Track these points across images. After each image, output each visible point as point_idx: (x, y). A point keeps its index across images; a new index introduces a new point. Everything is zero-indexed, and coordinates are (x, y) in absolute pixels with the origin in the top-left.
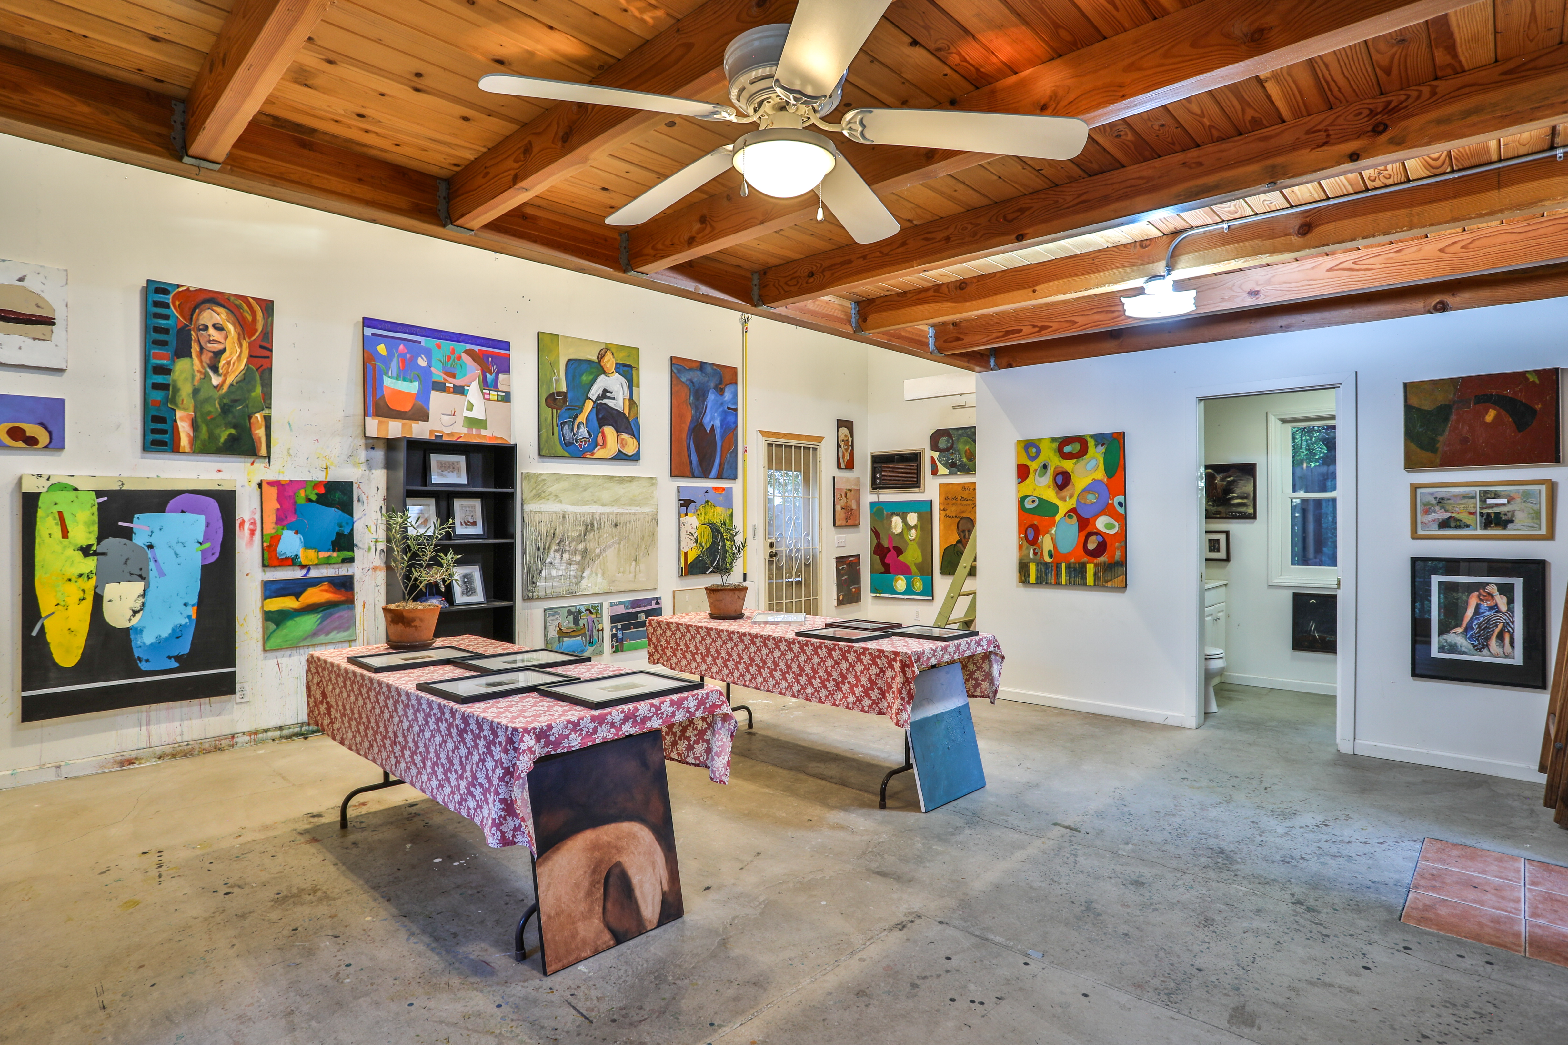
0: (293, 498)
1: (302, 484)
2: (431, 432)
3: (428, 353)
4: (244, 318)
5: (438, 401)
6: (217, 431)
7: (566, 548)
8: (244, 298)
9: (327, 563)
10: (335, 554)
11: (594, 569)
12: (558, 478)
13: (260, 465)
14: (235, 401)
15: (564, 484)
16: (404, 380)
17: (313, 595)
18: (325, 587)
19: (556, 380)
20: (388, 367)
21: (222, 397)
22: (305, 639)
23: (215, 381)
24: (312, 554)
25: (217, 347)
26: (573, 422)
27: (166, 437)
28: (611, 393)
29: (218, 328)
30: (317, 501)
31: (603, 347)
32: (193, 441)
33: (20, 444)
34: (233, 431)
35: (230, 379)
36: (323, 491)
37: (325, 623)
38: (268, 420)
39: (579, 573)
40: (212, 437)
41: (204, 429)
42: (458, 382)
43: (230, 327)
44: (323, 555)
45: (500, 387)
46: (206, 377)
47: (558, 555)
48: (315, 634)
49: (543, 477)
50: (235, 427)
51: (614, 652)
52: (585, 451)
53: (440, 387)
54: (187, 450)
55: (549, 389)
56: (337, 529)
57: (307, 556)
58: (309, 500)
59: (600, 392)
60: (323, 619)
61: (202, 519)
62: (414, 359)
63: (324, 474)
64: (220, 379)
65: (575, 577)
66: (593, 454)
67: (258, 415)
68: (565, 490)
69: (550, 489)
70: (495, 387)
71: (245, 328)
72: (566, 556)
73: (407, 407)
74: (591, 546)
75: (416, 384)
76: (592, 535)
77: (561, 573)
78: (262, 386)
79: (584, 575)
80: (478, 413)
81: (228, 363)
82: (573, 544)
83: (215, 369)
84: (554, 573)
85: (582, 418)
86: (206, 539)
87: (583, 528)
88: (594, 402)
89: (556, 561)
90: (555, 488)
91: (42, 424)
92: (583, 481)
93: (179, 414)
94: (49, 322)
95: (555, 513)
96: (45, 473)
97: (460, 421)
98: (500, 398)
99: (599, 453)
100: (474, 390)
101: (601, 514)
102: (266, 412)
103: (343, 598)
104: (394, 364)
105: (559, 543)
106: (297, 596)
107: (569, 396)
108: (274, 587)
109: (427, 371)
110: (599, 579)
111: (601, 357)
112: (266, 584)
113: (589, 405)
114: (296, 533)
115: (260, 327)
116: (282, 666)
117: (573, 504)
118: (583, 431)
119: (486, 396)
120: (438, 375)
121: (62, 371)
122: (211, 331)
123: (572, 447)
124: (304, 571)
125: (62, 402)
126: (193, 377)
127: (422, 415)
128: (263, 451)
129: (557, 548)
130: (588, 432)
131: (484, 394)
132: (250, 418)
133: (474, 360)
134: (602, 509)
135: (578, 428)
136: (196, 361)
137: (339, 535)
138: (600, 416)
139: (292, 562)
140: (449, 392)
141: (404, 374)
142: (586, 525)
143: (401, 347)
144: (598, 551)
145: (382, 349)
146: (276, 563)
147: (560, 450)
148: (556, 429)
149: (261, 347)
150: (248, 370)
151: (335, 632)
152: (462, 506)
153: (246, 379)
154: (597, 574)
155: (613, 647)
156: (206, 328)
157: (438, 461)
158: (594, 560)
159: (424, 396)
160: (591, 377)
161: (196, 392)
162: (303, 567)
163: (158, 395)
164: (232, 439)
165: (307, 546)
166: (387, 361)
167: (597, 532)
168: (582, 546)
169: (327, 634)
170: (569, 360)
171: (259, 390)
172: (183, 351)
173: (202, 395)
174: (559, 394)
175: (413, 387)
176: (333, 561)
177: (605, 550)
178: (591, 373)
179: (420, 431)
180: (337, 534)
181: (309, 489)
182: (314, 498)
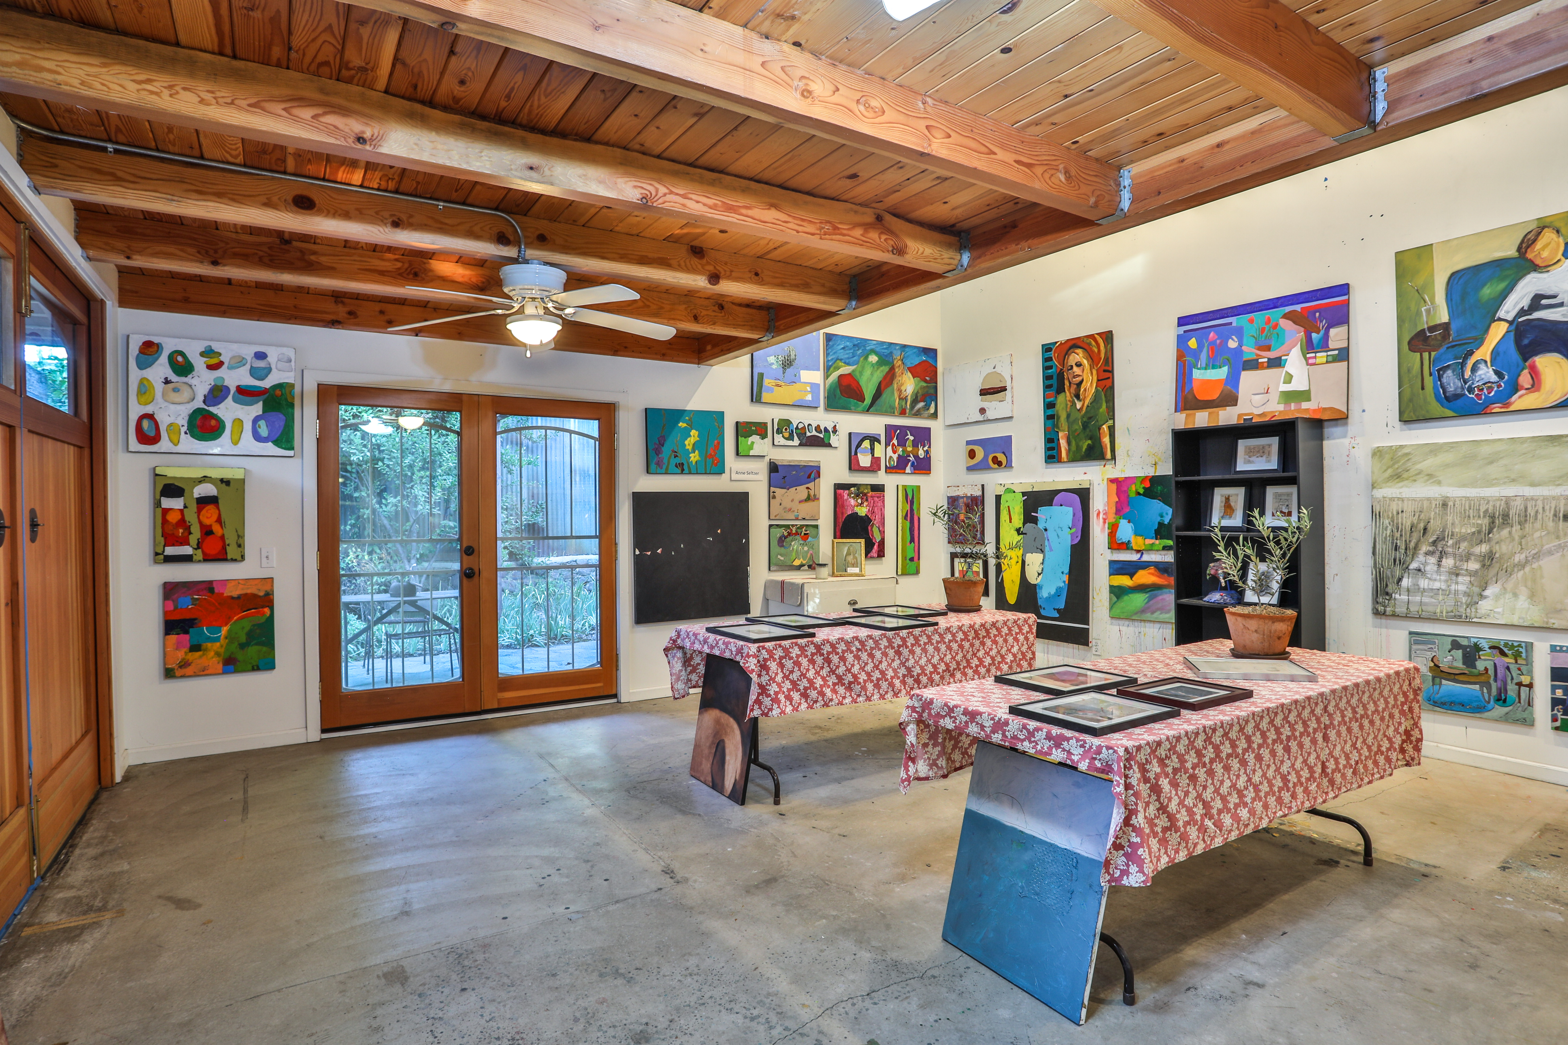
0: (1126, 492)
1: (1130, 480)
2: (1240, 416)
3: (1239, 332)
4: (1093, 351)
5: (1249, 380)
6: (1081, 444)
7: (1450, 550)
8: (1092, 336)
9: (1150, 549)
10: (1157, 542)
11: (1510, 585)
12: (1434, 449)
13: (1109, 467)
14: (1090, 418)
15: (1444, 458)
16: (1213, 368)
17: (1144, 577)
18: (1152, 569)
19: (1428, 311)
20: (1197, 359)
21: (1083, 417)
22: (1136, 613)
23: (1078, 407)
24: (1140, 540)
25: (1079, 379)
26: (1463, 365)
27: (1054, 453)
28: (1554, 297)
29: (1079, 365)
30: (1144, 495)
31: (1533, 226)
32: (1068, 452)
33: (996, 466)
34: (1089, 442)
35: (1087, 402)
36: (1148, 485)
37: (1151, 602)
38: (1112, 430)
39: (1476, 590)
40: (1078, 448)
41: (1073, 443)
42: (1272, 354)
43: (1085, 362)
44: (1149, 541)
45: (1331, 345)
46: (1074, 404)
47: (1432, 560)
48: (1143, 611)
49: (1406, 451)
50: (1090, 439)
51: (1557, 728)
52: (1490, 402)
53: (1253, 365)
54: (1065, 460)
55: (1416, 325)
56: (1159, 519)
57: (1138, 542)
58: (1138, 494)
59: (1525, 303)
60: (1150, 599)
61: (1071, 509)
62: (1225, 342)
63: (1153, 469)
64: (1081, 403)
65: (1466, 594)
66: (1508, 405)
67: (1104, 426)
68: (1447, 466)
69: (1419, 466)
70: (1324, 345)
72: (1448, 562)
73: (1215, 395)
74: (1503, 549)
75: (1225, 369)
76: (1505, 532)
77: (1437, 585)
78: (1107, 402)
79: (1486, 593)
80: (1299, 384)
81: (1085, 390)
82: (1464, 545)
83: (1077, 396)
84: (1424, 583)
85: (1484, 352)
86: (1074, 526)
87: (1485, 522)
88: (1511, 323)
89: (1428, 568)
90: (1428, 464)
91: (1004, 453)
92: (1486, 450)
93: (1061, 434)
94: (1003, 389)
95: (1429, 499)
96: (1003, 483)
97: (1274, 396)
98: (1330, 359)
99: (1520, 401)
101: (1526, 499)
102: (1110, 422)
103: (1166, 583)
104: (1204, 356)
105: (1434, 543)
106: (1132, 576)
107: (1453, 327)
108: (1116, 566)
109: (1239, 351)
110: (1523, 602)
111: (1527, 244)
112: (1112, 563)
113: (1498, 332)
114: (1129, 522)
115: (1103, 356)
116: (1123, 633)
117: (1464, 485)
118: (1487, 373)
119: (1311, 361)
120: (1249, 352)
121: (1011, 417)
122: (1075, 369)
123: (1459, 402)
124: (1139, 555)
125: (1011, 436)
126: (1067, 405)
127: (1229, 399)
128: (1109, 456)
129: (1431, 549)
130: (1497, 373)
131: (1307, 359)
132: (1099, 429)
133: (1295, 322)
134: (1529, 491)
135: (1474, 369)
136: (1068, 393)
137: (1161, 524)
138: (1526, 342)
139: (1125, 546)
140: (1263, 368)
141: (1214, 361)
142: (1493, 517)
143: (1212, 334)
144: (1517, 558)
145: (1193, 343)
146: (1116, 546)
147: (1436, 408)
148: (1429, 381)
149: (1105, 371)
150: (1097, 391)
151: (1159, 612)
152: (1277, 496)
153: (1096, 399)
154: (1515, 595)
155: (1554, 719)
156: (1072, 366)
157: (1246, 447)
158: (1509, 573)
159: (1233, 379)
160: (1502, 285)
161: (1068, 416)
162: (1138, 551)
163: (1050, 422)
164: (1090, 448)
165: (1137, 533)
166: (1196, 354)
167: (1517, 527)
168: (1484, 548)
169: (1153, 613)
170: (1453, 274)
171: (1104, 406)
172: (1061, 390)
173: (1072, 419)
174: (1432, 329)
175: (1222, 373)
176: (1156, 548)
177: (1537, 557)
178: (1502, 280)
179: (1227, 417)
180: (1159, 523)
181: (1138, 483)
182: (1141, 491)
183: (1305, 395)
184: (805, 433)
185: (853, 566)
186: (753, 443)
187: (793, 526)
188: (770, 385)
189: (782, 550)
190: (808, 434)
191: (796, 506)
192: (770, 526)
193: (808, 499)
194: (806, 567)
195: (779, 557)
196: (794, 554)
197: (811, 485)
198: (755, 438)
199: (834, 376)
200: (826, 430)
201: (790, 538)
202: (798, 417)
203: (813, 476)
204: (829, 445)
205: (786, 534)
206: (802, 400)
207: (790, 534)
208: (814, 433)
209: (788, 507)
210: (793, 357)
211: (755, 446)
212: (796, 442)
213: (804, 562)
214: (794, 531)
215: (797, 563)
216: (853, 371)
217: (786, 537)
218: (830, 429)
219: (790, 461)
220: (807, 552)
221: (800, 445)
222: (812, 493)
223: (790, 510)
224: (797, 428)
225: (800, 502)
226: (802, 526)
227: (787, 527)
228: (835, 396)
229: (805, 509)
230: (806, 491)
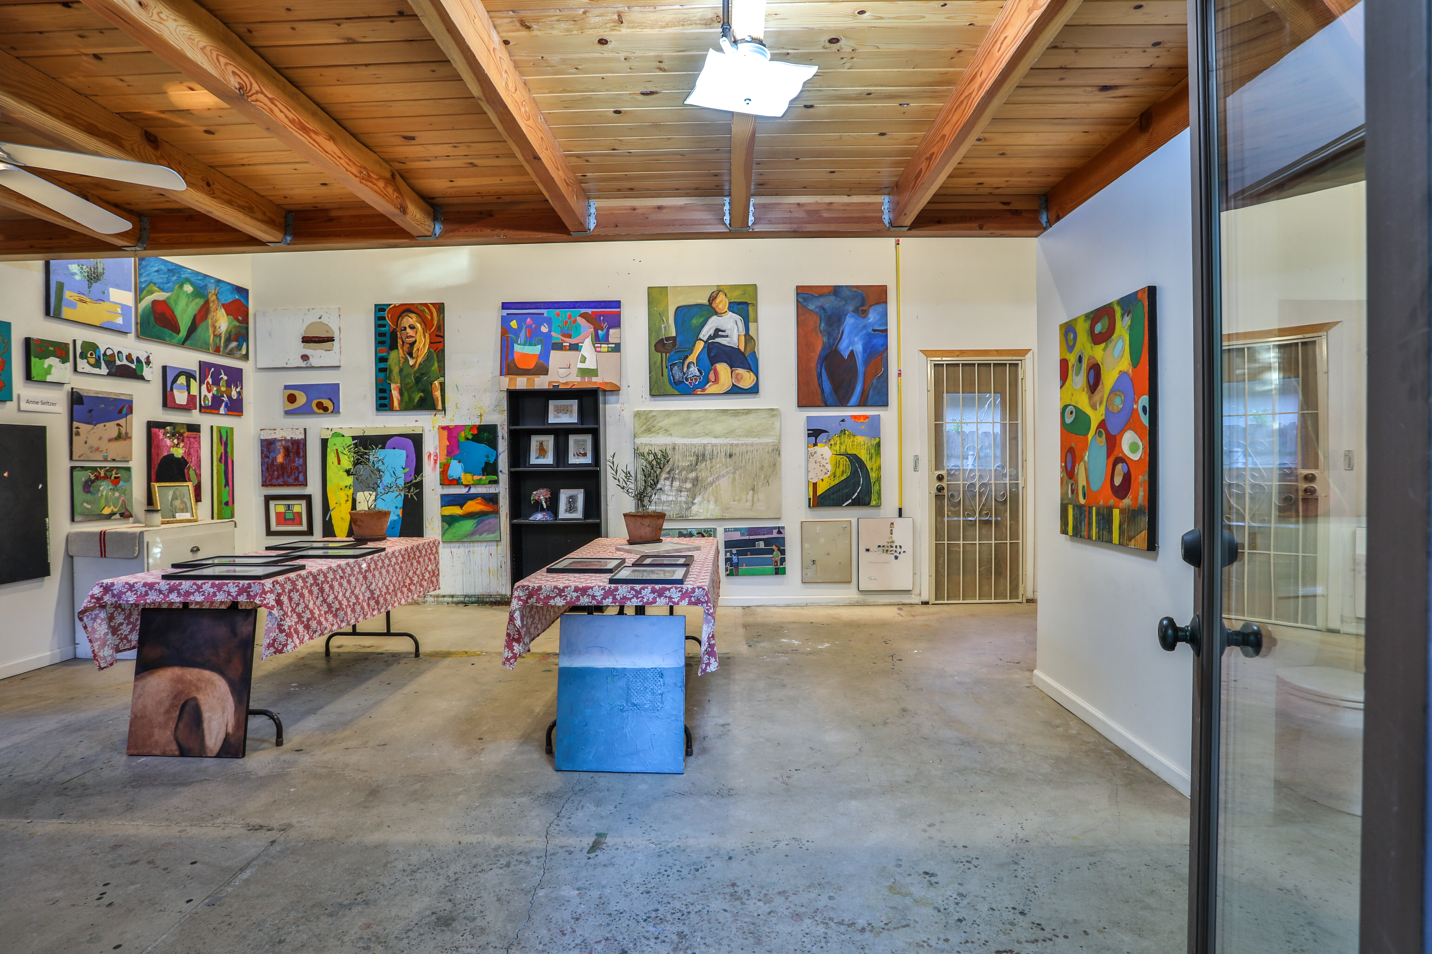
0: (457, 438)
1: (462, 428)
2: (550, 383)
3: (549, 321)
4: (426, 318)
5: (556, 358)
6: (413, 395)
7: (677, 476)
8: (426, 305)
9: (478, 483)
10: (484, 478)
11: (706, 496)
12: (668, 414)
13: (439, 416)
14: (423, 374)
15: (674, 419)
16: (530, 345)
17: (472, 506)
18: (479, 500)
19: (665, 327)
20: (518, 337)
21: (415, 372)
22: (466, 536)
23: (411, 363)
24: (469, 476)
25: (412, 340)
26: (683, 363)
27: (386, 402)
28: (724, 331)
29: (412, 327)
30: (472, 440)
32: (400, 402)
33: (321, 411)
34: (422, 394)
35: (419, 360)
36: (476, 432)
37: (479, 526)
38: (442, 385)
39: (690, 499)
40: (411, 399)
41: (406, 395)
42: (573, 341)
43: (419, 326)
44: (477, 478)
45: (611, 340)
46: (406, 361)
47: (668, 483)
48: (472, 534)
49: (653, 414)
50: (423, 392)
52: (696, 387)
53: (559, 347)
54: (398, 409)
55: (659, 336)
56: (485, 459)
57: (467, 478)
58: (467, 439)
59: (712, 332)
60: (478, 523)
61: (404, 452)
62: (538, 328)
63: (479, 420)
64: (414, 361)
65: (686, 503)
66: (704, 390)
67: (436, 382)
68: (675, 424)
69: (660, 424)
70: (606, 340)
71: (426, 324)
72: (676, 484)
73: (532, 366)
74: (703, 475)
75: (539, 347)
76: (703, 465)
77: (671, 498)
78: (438, 362)
79: (696, 501)
80: (590, 364)
81: (418, 349)
82: (684, 473)
83: (411, 354)
84: (664, 498)
85: (693, 358)
86: (407, 466)
87: (694, 459)
88: (705, 342)
89: (666, 488)
90: (666, 423)
91: (330, 399)
92: (694, 416)
93: (393, 386)
94: (331, 339)
95: (665, 445)
96: (330, 427)
97: (574, 371)
98: (610, 349)
99: (711, 388)
100: (587, 347)
101: (713, 445)
102: (441, 379)
103: (491, 510)
104: (523, 335)
105: (669, 472)
106: (461, 506)
107: (678, 339)
108: (447, 499)
109: (548, 335)
110: (712, 505)
112: (443, 497)
113: (700, 346)
114: (459, 462)
115: (435, 323)
116: (454, 554)
117: (683, 437)
118: (694, 370)
119: (598, 349)
120: (556, 336)
121: (339, 367)
122: (408, 330)
123: (682, 385)
124: (467, 489)
125: (338, 385)
126: (399, 361)
127: (542, 370)
128: (440, 407)
129: (667, 476)
130: (699, 370)
131: (595, 348)
132: (431, 384)
133: (587, 320)
134: (714, 441)
135: (688, 367)
136: (401, 351)
137: (487, 464)
138: (712, 354)
139: (457, 482)
140: (566, 350)
141: (529, 341)
142: (697, 456)
143: (529, 320)
144: (710, 479)
145: (514, 324)
146: (447, 482)
147: (670, 389)
148: (665, 371)
149: (437, 336)
150: (429, 352)
151: (485, 534)
152: (576, 441)
153: (428, 358)
154: (709, 501)
156: (405, 328)
157: (555, 406)
158: (706, 489)
159: (545, 355)
160: (701, 320)
161: (401, 371)
162: (466, 486)
163: (382, 375)
164: (421, 399)
165: (466, 472)
166: (517, 332)
167: (709, 462)
168: (693, 475)
169: (481, 534)
170: (678, 308)
171: (436, 365)
172: (394, 346)
173: (404, 373)
174: (668, 339)
175: (536, 350)
176: (483, 482)
177: (718, 478)
178: (701, 316)
179: (541, 383)
180: (486, 463)
181: (467, 431)
182: (470, 437)
183: (593, 372)
184: (115, 361)
185: (183, 510)
186: (50, 366)
187: (101, 468)
188: (72, 299)
189: (89, 497)
190: (118, 363)
191: (104, 445)
192: (72, 469)
193: (119, 437)
194: (118, 516)
195: (85, 505)
196: (103, 501)
197: (122, 422)
198: (53, 361)
199: (147, 301)
200: (138, 360)
201: (98, 483)
202: (106, 342)
203: (124, 411)
204: (141, 378)
205: (92, 477)
206: (112, 322)
207: (98, 478)
208: (125, 362)
209: (96, 446)
210: (100, 270)
211: (53, 370)
212: (104, 370)
213: (115, 510)
214: (102, 474)
215: (107, 511)
216: (168, 298)
217: (93, 481)
218: (143, 360)
219: (97, 392)
220: (118, 498)
221: (109, 374)
222: (123, 430)
223: (97, 449)
224: (105, 354)
225: (110, 440)
226: (112, 469)
227: (94, 469)
228: (149, 323)
229: (115, 449)
230: (117, 428)
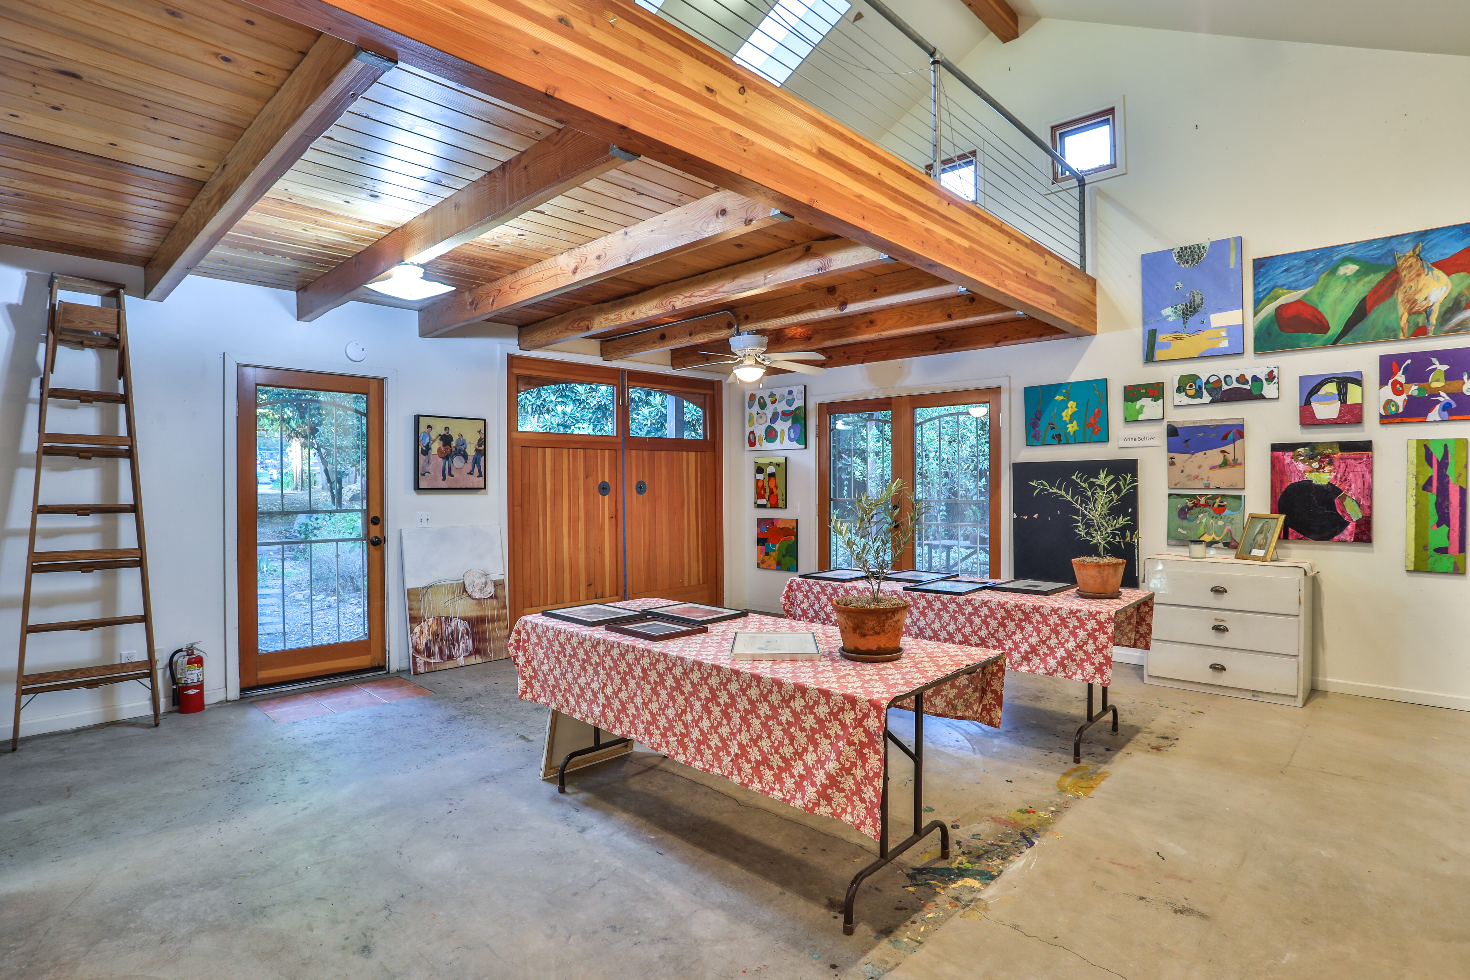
184: (1221, 387)
186: (1142, 407)
187: (1201, 496)
188: (1165, 341)
189: (1185, 523)
190: (1225, 387)
191: (1205, 473)
192: (1170, 495)
193: (1225, 464)
194: (1221, 545)
195: (1180, 530)
196: (1202, 530)
197: (1229, 448)
198: (1146, 401)
199: (1269, 309)
200: (1255, 379)
201: (1196, 510)
202: (1205, 370)
203: (1231, 436)
204: (1262, 397)
205: (1190, 504)
206: (1213, 349)
207: (1196, 505)
208: (1235, 385)
209: (1194, 474)
210: (1198, 301)
211: (1145, 410)
212: (1207, 398)
213: (1217, 539)
214: (1202, 501)
215: (1207, 538)
216: (1306, 295)
217: (1190, 509)
218: (1262, 377)
219: (1194, 422)
220: (1222, 528)
221: (1212, 402)
222: (1230, 457)
223: (1196, 477)
224: (1208, 382)
225: (1211, 468)
226: (1215, 497)
227: (1194, 496)
228: (1270, 334)
229: (1222, 477)
230: (1222, 455)
